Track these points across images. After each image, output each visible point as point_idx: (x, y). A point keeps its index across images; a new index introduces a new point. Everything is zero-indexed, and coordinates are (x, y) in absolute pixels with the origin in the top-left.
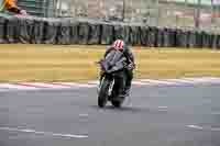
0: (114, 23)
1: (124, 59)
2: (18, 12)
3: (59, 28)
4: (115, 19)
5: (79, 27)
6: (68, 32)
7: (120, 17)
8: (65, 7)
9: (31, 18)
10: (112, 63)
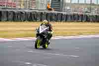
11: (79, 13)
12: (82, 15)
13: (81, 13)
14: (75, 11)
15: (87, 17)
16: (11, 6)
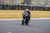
1: (28, 13)
2: (24, 4)
3: (33, 7)
7: (45, 5)
8: (34, 3)
10: (25, 14)
13: (41, 6)
16: (2, 1)
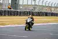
0: (33, 11)
4: (33, 10)
5: (25, 12)
6: (22, 13)
9: (14, 10)
11: (28, 11)
12: (30, 12)
14: (25, 9)
15: (33, 13)
